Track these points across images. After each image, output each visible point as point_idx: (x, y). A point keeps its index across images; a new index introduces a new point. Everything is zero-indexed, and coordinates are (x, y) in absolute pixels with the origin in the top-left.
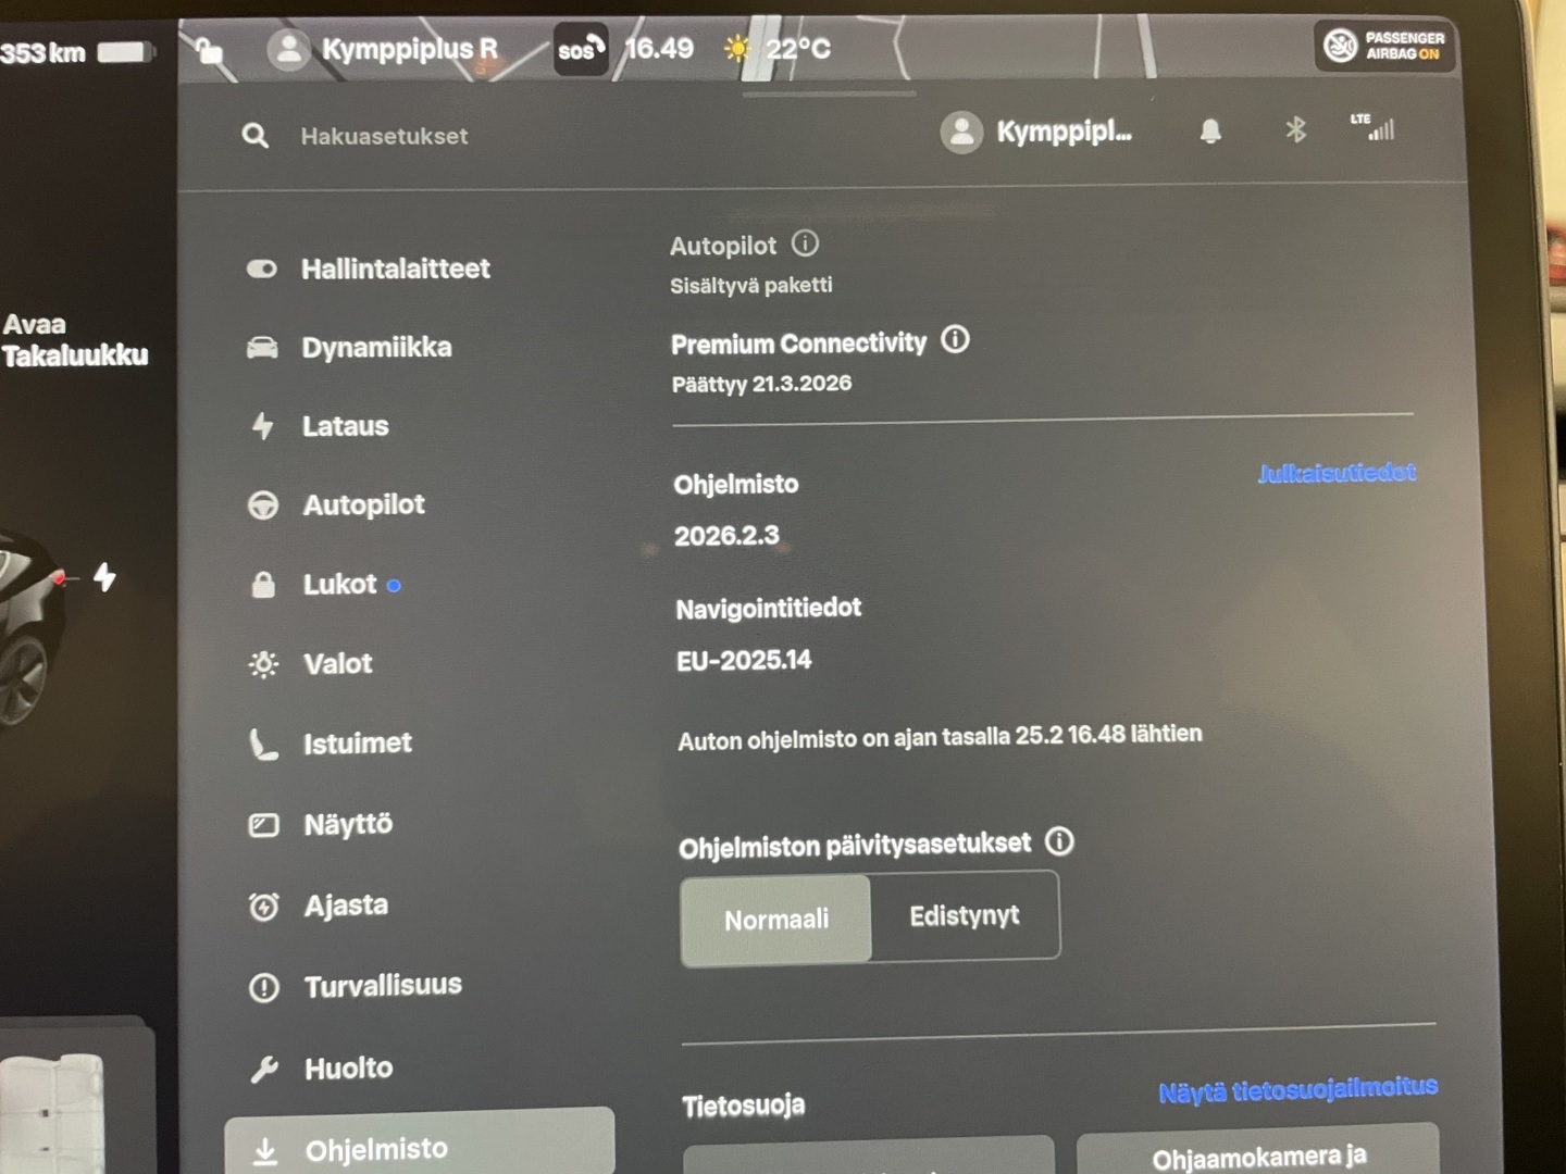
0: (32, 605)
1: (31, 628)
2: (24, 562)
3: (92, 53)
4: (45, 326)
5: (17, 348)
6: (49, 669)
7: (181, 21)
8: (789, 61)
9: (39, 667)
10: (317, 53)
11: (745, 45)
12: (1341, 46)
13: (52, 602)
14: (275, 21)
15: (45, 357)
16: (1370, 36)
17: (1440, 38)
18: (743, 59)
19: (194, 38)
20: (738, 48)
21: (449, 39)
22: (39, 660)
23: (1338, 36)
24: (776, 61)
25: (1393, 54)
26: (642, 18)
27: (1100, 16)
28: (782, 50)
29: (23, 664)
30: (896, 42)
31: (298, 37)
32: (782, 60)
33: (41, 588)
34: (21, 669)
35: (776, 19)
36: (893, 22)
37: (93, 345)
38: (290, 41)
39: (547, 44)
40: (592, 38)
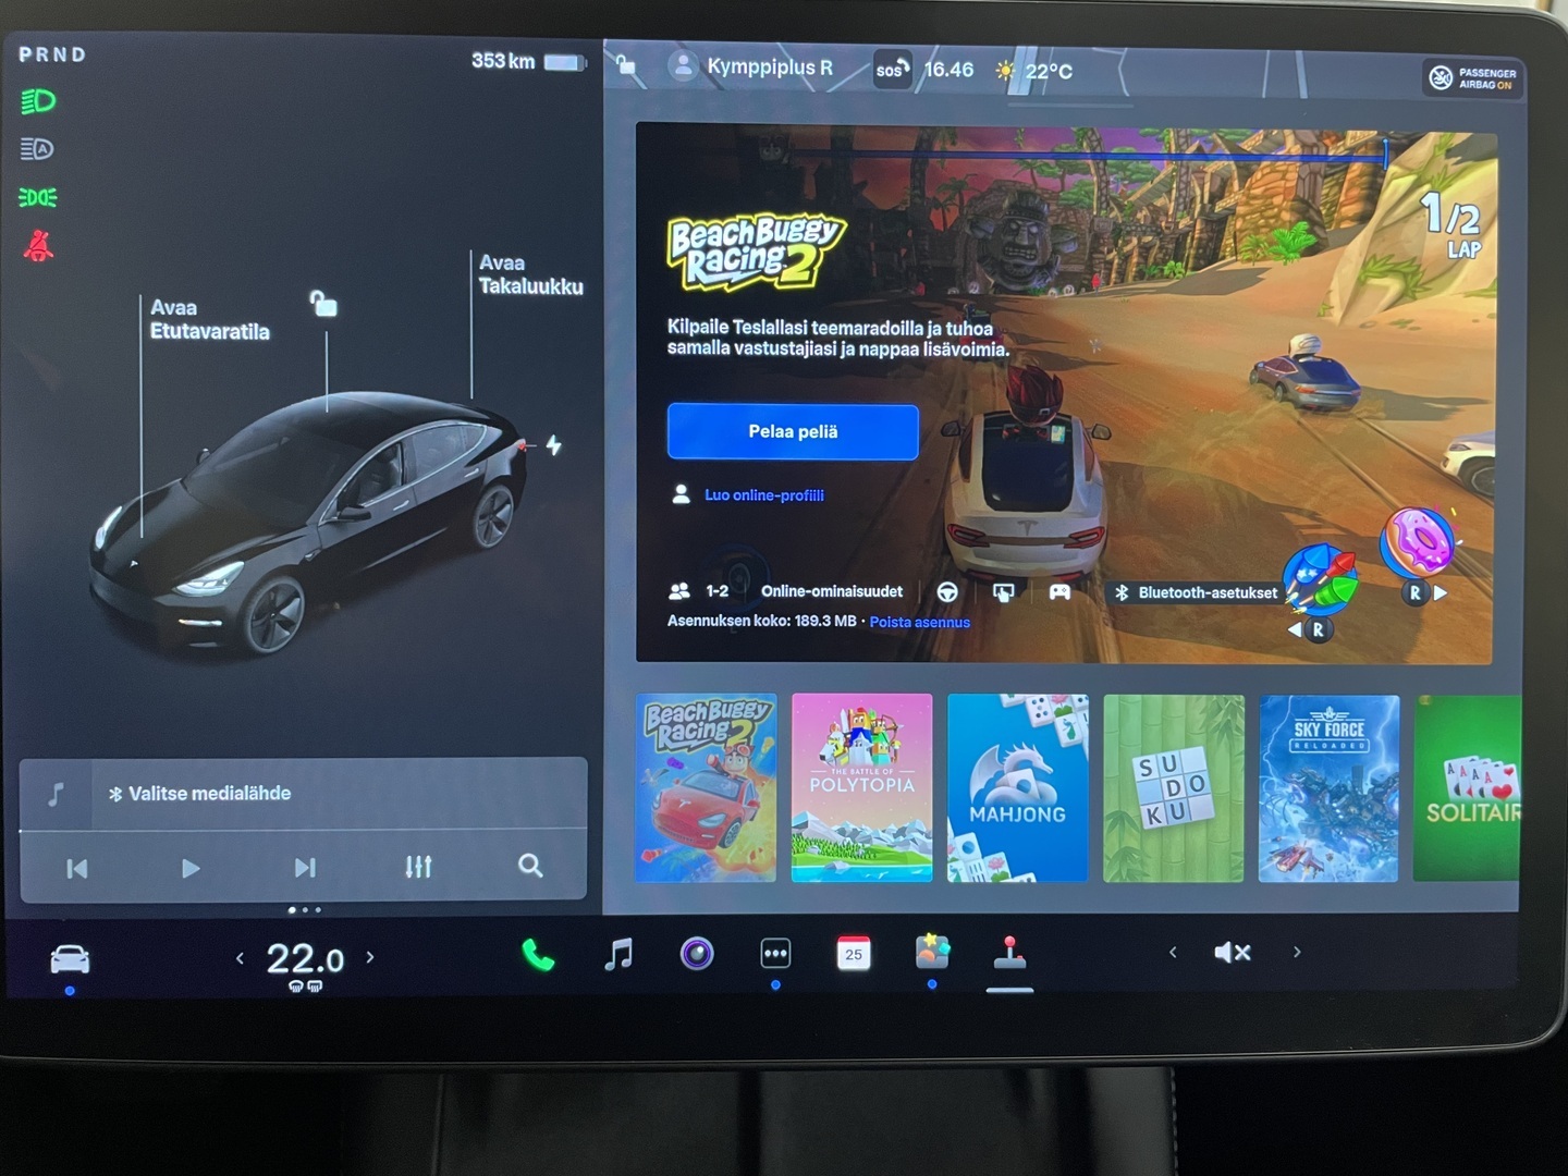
0: (502, 464)
1: (501, 480)
2: (496, 433)
3: (540, 63)
4: (509, 264)
5: (490, 279)
6: (515, 508)
7: (605, 41)
8: (1044, 80)
9: (508, 507)
10: (704, 69)
11: (1011, 68)
12: (1441, 78)
13: (518, 461)
14: (673, 43)
15: (510, 287)
16: (1462, 71)
17: (1513, 74)
18: (1009, 78)
19: (615, 55)
20: (1006, 70)
21: (798, 60)
22: (508, 502)
23: (1439, 70)
24: (1033, 80)
25: (1478, 85)
26: (937, 46)
27: (1268, 51)
28: (1037, 73)
29: (497, 504)
30: (1120, 68)
31: (690, 57)
32: (1037, 80)
33: (510, 452)
34: (495, 508)
35: (1034, 49)
36: (1119, 53)
37: (545, 279)
38: (684, 59)
39: (869, 65)
40: (900, 61)
